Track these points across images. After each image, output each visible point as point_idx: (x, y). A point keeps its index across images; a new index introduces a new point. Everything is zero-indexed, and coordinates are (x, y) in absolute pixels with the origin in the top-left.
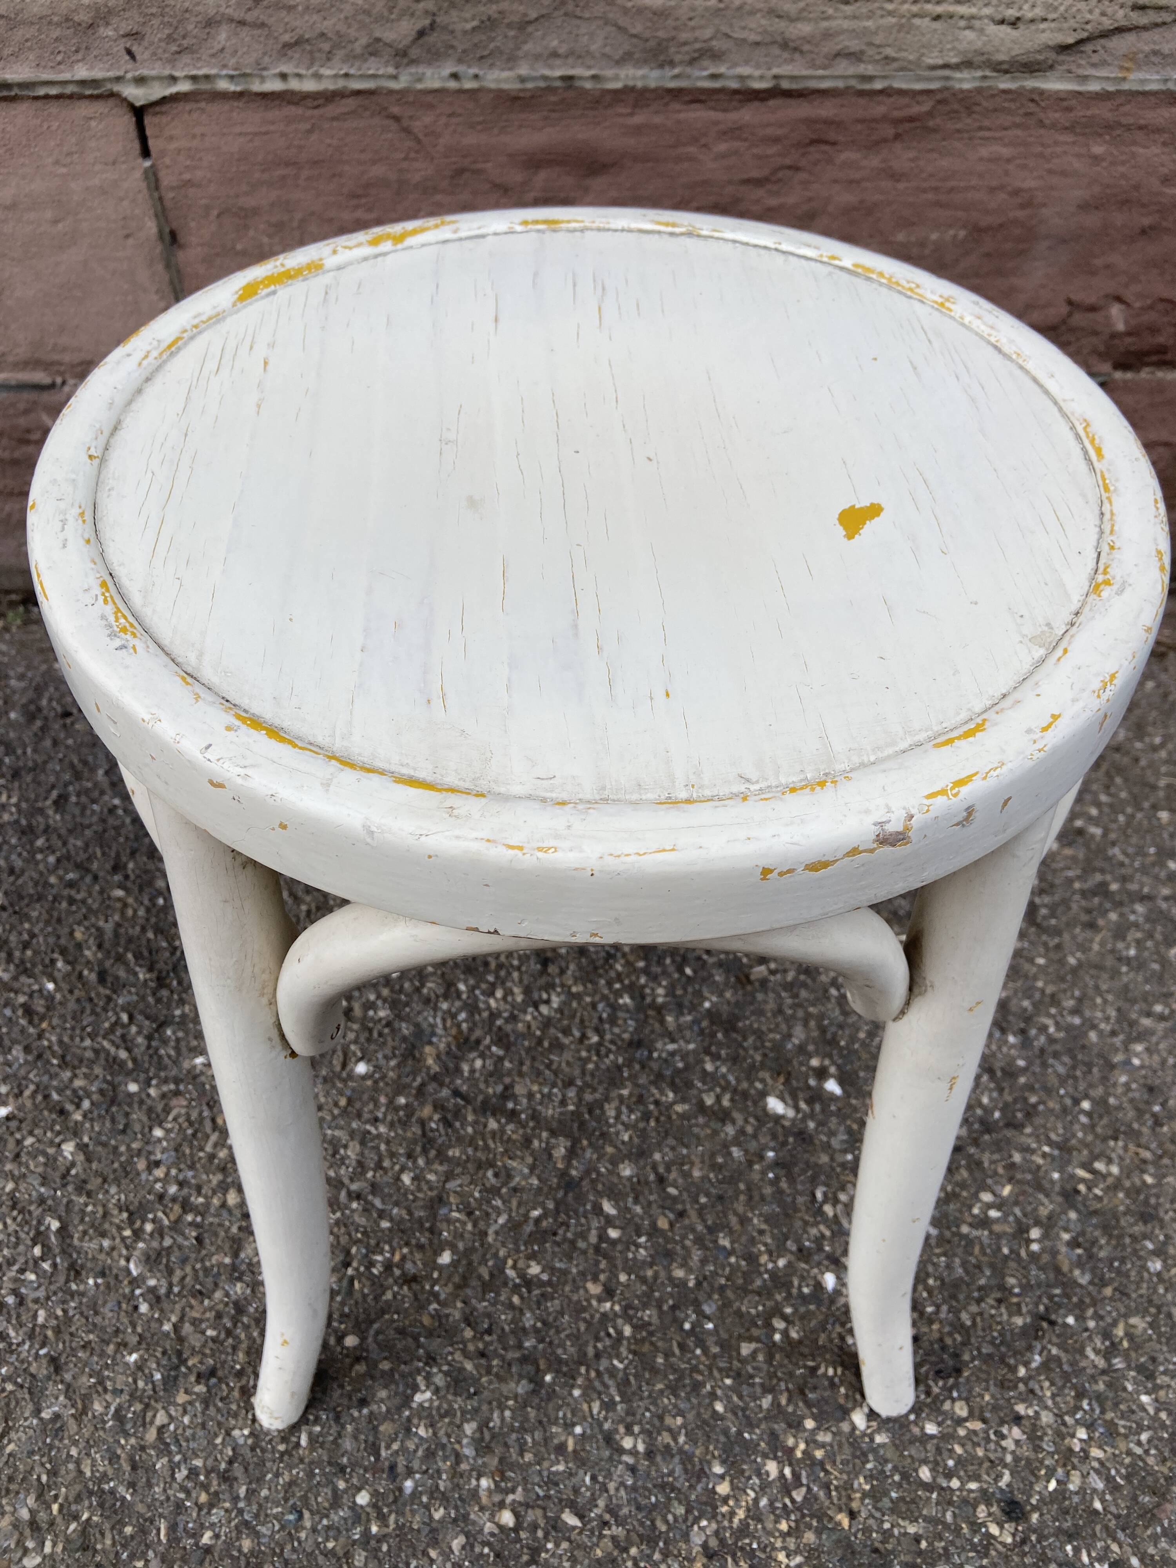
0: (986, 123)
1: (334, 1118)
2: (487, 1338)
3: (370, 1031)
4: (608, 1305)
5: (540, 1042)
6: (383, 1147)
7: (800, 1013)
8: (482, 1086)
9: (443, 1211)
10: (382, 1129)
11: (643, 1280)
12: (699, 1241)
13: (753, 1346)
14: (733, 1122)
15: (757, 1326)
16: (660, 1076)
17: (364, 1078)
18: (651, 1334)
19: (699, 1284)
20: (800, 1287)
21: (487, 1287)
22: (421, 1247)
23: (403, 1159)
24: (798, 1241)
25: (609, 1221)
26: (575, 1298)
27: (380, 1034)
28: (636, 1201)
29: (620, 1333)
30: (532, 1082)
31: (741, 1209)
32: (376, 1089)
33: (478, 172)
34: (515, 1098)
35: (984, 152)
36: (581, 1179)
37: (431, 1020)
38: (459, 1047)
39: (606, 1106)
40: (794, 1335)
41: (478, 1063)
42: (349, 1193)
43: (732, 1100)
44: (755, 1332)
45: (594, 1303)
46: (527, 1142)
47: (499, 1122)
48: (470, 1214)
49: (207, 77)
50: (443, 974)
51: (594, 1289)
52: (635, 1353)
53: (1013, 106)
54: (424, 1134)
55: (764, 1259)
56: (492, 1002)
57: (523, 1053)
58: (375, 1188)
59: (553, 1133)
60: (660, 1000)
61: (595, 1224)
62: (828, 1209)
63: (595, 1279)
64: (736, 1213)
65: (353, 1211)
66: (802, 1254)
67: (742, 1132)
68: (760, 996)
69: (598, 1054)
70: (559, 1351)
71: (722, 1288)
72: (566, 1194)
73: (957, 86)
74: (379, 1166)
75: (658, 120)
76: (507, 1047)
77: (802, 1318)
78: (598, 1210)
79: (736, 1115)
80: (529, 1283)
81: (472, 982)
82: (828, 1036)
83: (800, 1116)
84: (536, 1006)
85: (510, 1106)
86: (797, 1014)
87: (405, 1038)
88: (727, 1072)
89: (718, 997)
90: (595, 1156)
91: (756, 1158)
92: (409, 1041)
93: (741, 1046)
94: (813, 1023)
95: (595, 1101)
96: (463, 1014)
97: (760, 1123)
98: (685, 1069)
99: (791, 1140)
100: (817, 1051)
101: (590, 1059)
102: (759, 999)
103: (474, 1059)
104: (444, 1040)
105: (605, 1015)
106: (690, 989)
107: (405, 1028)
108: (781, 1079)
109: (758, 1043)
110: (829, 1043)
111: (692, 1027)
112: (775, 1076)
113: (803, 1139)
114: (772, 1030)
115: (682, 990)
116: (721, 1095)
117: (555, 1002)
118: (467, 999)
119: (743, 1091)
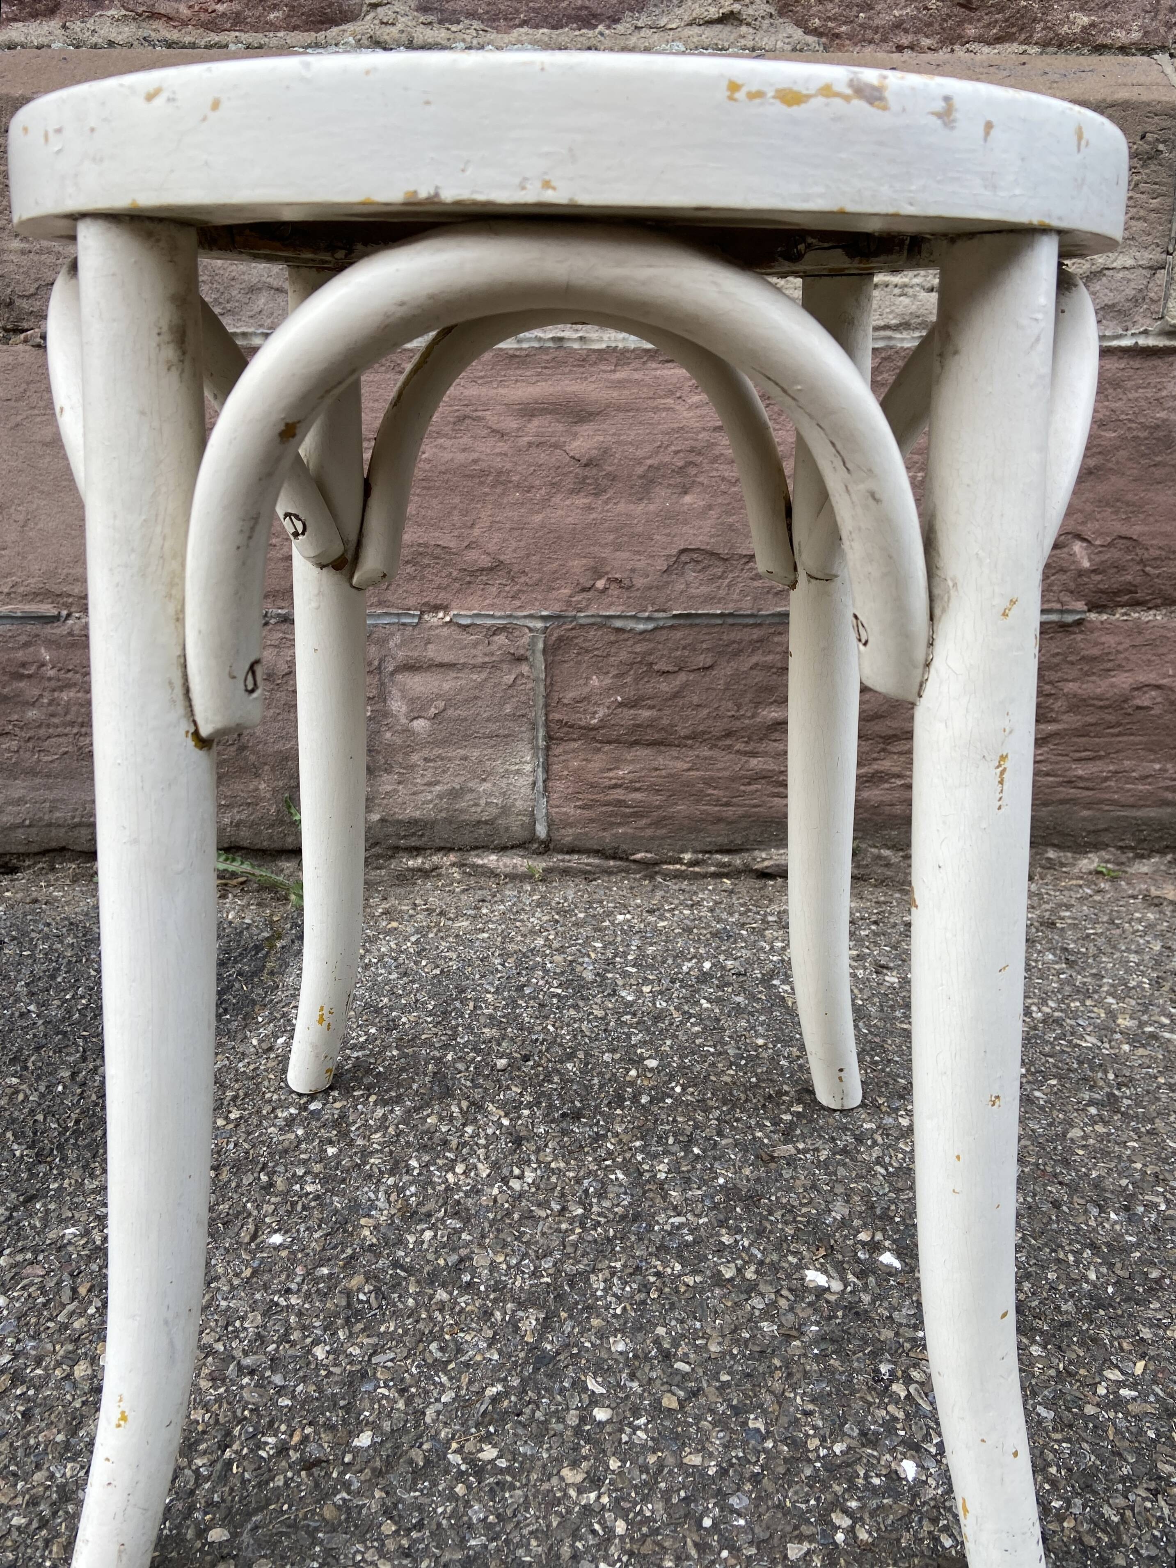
1: (233, 1288)
2: (414, 1534)
3: (294, 1204)
4: (593, 1496)
5: (509, 1214)
6: (293, 1319)
7: (839, 1189)
8: (430, 1256)
9: (367, 1387)
10: (294, 1300)
11: (644, 1469)
12: (720, 1422)
13: (806, 1546)
14: (762, 1295)
15: (808, 1521)
16: (662, 1249)
17: (277, 1248)
18: (656, 1532)
19: (723, 1472)
20: (867, 1477)
21: (417, 1474)
22: (331, 1428)
23: (318, 1332)
24: (860, 1423)
25: (595, 1400)
26: (546, 1486)
27: (304, 1208)
28: (632, 1377)
29: (610, 1531)
30: (496, 1253)
31: (777, 1386)
32: (293, 1260)
33: (479, 419)
34: (473, 1271)
36: (558, 1353)
37: (373, 1196)
38: (403, 1219)
39: (593, 1277)
40: (863, 1536)
41: (428, 1235)
42: (240, 1367)
43: (757, 1272)
44: (806, 1530)
45: (573, 1493)
46: (487, 1314)
47: (451, 1294)
48: (402, 1391)
49: (245, 334)
50: (391, 1152)
51: (571, 1476)
52: (631, 1554)
54: (349, 1305)
55: (813, 1443)
56: (450, 1177)
57: (486, 1225)
58: (275, 1363)
59: (522, 1305)
60: (662, 1176)
61: (575, 1402)
62: (898, 1388)
63: (575, 1465)
64: (770, 1391)
65: (242, 1387)
66: (868, 1439)
67: (774, 1304)
68: (787, 1174)
69: (582, 1225)
70: (520, 1552)
71: (756, 1479)
72: (536, 1370)
74: (285, 1338)
75: (637, 376)
76: (466, 1221)
77: (873, 1514)
78: (579, 1386)
79: (762, 1288)
80: (479, 1469)
81: (426, 1158)
82: (878, 1211)
83: (849, 1289)
84: (505, 1181)
85: (466, 1278)
86: (836, 1191)
87: (336, 1212)
88: (750, 1245)
89: (735, 1173)
90: (577, 1330)
91: (794, 1333)
92: (341, 1215)
93: (767, 1220)
94: (857, 1198)
95: (578, 1273)
96: (413, 1189)
97: (796, 1296)
98: (695, 1242)
99: (840, 1314)
100: (865, 1225)
101: (572, 1231)
102: (787, 1176)
103: (423, 1231)
104: (385, 1212)
105: (592, 1189)
106: (699, 1166)
107: (337, 1202)
108: (822, 1252)
109: (789, 1217)
110: (880, 1218)
111: (703, 1201)
112: (813, 1249)
113: (857, 1313)
114: (805, 1205)
115: (689, 1167)
116: (743, 1267)
117: (529, 1177)
118: (419, 1174)
119: (772, 1263)
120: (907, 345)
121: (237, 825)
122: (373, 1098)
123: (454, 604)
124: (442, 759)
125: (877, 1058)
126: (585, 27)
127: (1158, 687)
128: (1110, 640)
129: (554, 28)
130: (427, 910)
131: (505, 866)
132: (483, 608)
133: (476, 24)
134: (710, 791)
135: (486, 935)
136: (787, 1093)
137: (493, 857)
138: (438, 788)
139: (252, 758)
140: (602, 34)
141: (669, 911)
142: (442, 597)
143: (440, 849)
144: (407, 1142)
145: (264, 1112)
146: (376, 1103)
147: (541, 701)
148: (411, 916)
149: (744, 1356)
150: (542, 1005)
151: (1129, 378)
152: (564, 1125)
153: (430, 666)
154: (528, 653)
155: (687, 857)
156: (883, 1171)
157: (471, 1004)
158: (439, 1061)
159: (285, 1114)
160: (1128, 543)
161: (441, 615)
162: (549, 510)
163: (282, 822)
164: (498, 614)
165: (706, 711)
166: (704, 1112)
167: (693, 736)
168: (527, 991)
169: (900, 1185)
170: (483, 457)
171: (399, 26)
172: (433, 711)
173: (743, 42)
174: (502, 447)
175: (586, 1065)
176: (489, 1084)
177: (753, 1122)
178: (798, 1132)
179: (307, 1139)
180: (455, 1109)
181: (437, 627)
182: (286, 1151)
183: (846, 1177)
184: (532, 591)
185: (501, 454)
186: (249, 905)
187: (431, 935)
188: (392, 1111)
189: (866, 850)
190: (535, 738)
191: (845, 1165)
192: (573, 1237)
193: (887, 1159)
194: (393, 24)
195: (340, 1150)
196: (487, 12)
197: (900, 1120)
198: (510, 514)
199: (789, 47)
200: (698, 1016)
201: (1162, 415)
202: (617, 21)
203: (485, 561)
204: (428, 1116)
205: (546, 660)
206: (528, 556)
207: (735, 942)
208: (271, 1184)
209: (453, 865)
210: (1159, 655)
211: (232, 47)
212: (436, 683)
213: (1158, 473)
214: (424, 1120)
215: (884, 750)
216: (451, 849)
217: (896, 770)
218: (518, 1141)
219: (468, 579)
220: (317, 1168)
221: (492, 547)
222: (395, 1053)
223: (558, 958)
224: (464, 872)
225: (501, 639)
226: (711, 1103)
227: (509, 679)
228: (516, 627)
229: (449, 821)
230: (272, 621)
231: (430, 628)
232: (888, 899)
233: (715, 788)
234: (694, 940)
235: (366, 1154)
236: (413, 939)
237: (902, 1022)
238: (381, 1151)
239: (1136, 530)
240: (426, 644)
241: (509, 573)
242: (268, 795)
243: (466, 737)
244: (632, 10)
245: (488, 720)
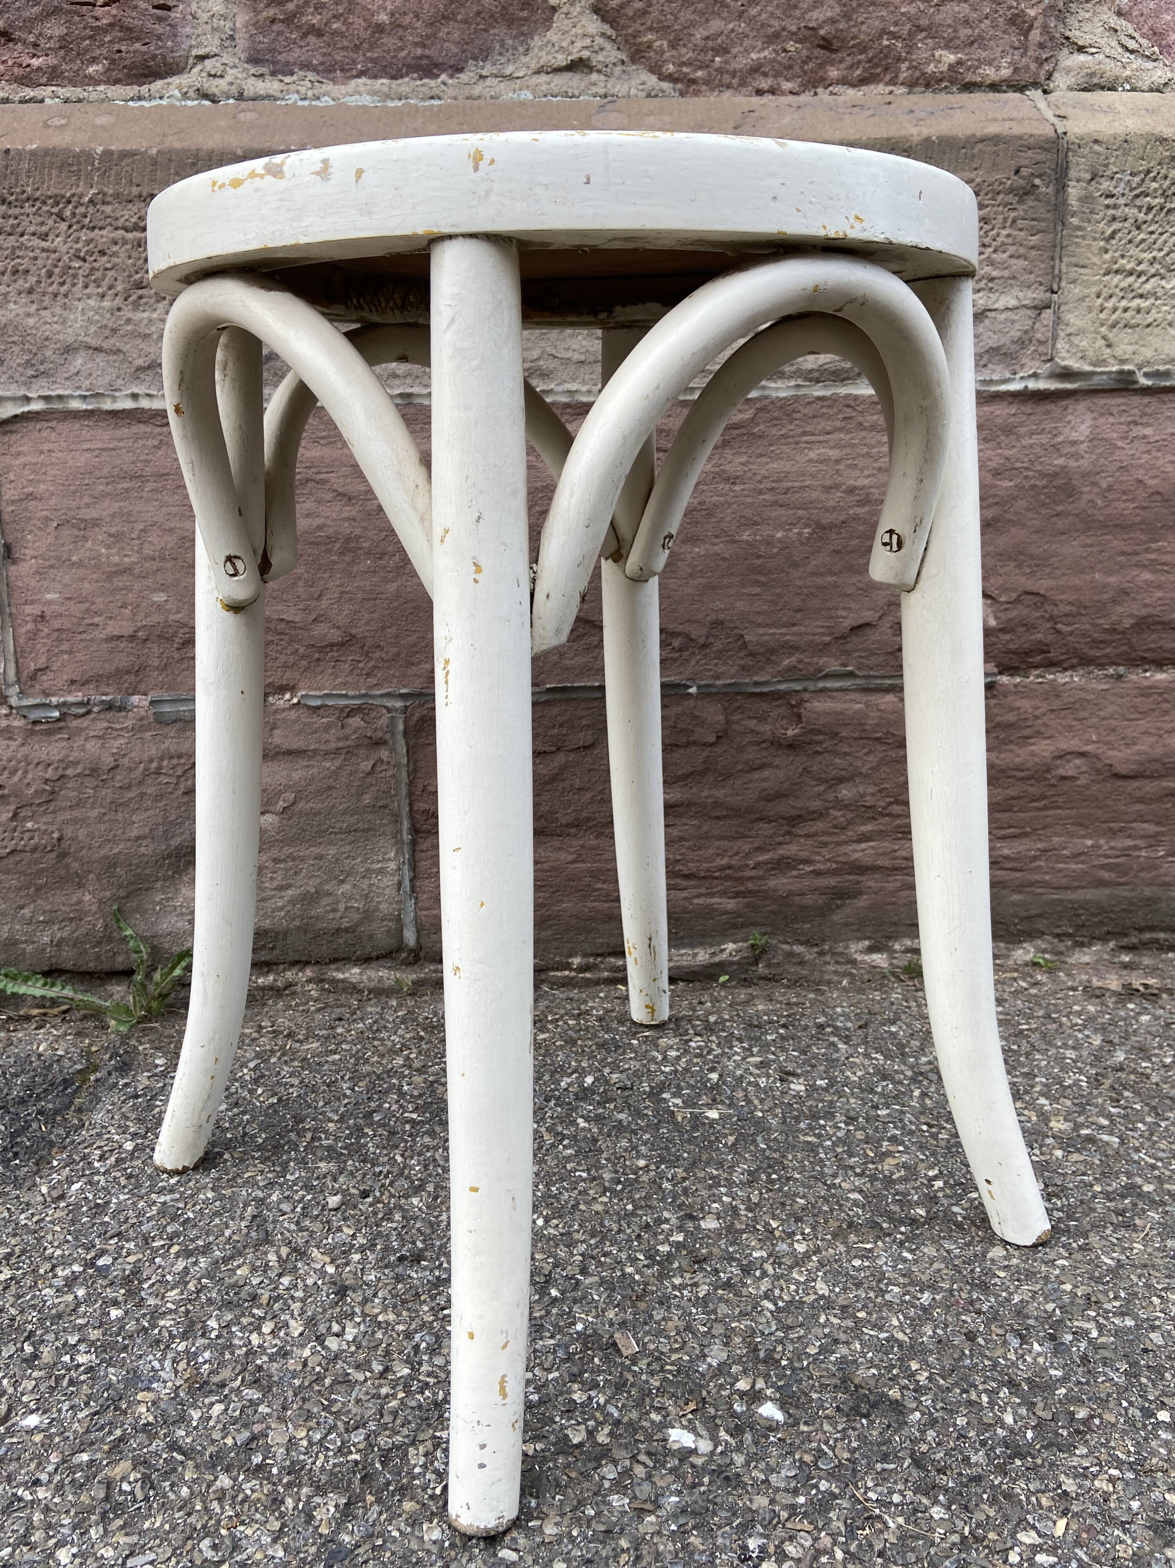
0: (808, 428)
3: (59, 1379)
5: (319, 1379)
7: (718, 1329)
8: (216, 1435)
14: (615, 1462)
27: (71, 1383)
30: (296, 1427)
33: (323, 482)
34: (267, 1451)
35: (812, 455)
36: (357, 1546)
37: (156, 1365)
38: (190, 1391)
39: (412, 1451)
41: (218, 1408)
43: (611, 1434)
46: (276, 1502)
47: (235, 1479)
49: (60, 397)
50: (188, 1312)
53: (830, 412)
56: (255, 1339)
57: (290, 1393)
59: (320, 1490)
67: (627, 1473)
68: (658, 1315)
69: (407, 1388)
73: (774, 395)
76: (267, 1390)
79: (618, 1453)
81: (229, 1317)
82: (762, 1354)
83: (719, 1449)
84: (320, 1339)
85: (257, 1459)
86: (714, 1332)
87: (110, 1386)
88: (607, 1402)
89: (596, 1317)
90: (384, 1516)
91: (649, 1506)
92: (115, 1389)
93: (630, 1370)
94: (738, 1340)
95: (395, 1447)
96: (207, 1355)
97: (656, 1461)
98: (541, 1402)
99: (706, 1480)
100: (745, 1372)
101: (394, 1396)
102: (657, 1317)
103: (212, 1404)
104: (169, 1384)
105: (424, 1345)
106: (554, 1311)
107: (113, 1375)
108: (692, 1406)
109: (655, 1366)
110: (765, 1361)
111: (555, 1352)
112: (681, 1402)
113: (727, 1478)
114: (676, 1351)
115: (543, 1312)
116: (595, 1429)
117: (351, 1333)
118: (218, 1337)
119: (631, 1423)
120: (782, 394)
121: (59, 944)
122: (175, 1249)
123: (302, 684)
124: (294, 859)
125: (774, 1176)
126: (426, 77)
127: (1082, 755)
128: (1025, 705)
129: (393, 78)
130: (274, 1032)
131: (370, 979)
132: (334, 688)
133: (311, 76)
134: (599, 885)
135: (337, 1057)
136: (667, 1221)
137: (356, 970)
138: (290, 892)
139: (75, 865)
140: (444, 83)
141: (551, 1022)
142: (288, 677)
143: (294, 963)
144: (209, 1300)
145: (42, 1271)
146: (178, 1255)
147: (404, 790)
148: (254, 1040)
149: (586, 1538)
150: (392, 1133)
151: (1022, 424)
152: (400, 1270)
153: (277, 754)
154: (388, 736)
155: (576, 961)
156: (771, 1306)
157: (309, 1135)
158: (260, 1202)
159: (67, 1272)
160: (1036, 599)
161: (287, 696)
162: (404, 578)
163: (110, 939)
164: (351, 693)
165: (589, 795)
166: (568, 1246)
167: (577, 824)
168: (377, 1117)
169: (789, 1322)
170: (329, 522)
171: (228, 78)
172: (281, 804)
173: (594, 89)
174: (350, 511)
175: (435, 1198)
176: (316, 1227)
177: (624, 1256)
178: (676, 1265)
179: (88, 1300)
180: (272, 1257)
181: (284, 710)
182: (59, 1316)
183: (727, 1316)
184: (389, 668)
185: (348, 519)
186: (66, 1034)
187: (273, 1060)
188: (195, 1263)
189: (776, 948)
190: (398, 832)
191: (727, 1301)
192: (394, 1404)
193: (777, 1292)
194: (222, 76)
195: (126, 1313)
196: (322, 63)
197: (796, 1245)
198: (362, 584)
199: (643, 94)
200: (574, 1138)
201: (1061, 461)
202: (460, 70)
203: (336, 635)
204: (239, 1267)
205: (407, 744)
206: (383, 629)
207: (624, 1053)
208: (35, 1356)
209: (309, 981)
210: (1080, 720)
211: (48, 101)
212: (285, 773)
213: (1061, 524)
214: (233, 1271)
215: (789, 833)
216: (307, 963)
217: (803, 854)
218: (342, 1291)
219: (317, 656)
220: (94, 1334)
221: (342, 620)
222: (210, 1195)
223: (418, 1079)
224: (323, 989)
225: (356, 721)
226: (576, 1236)
227: (367, 765)
228: (372, 708)
229: (303, 930)
230: (96, 709)
231: (276, 711)
232: (801, 1000)
233: (604, 882)
234: (576, 1053)
235: (156, 1315)
236: (252, 1065)
237: (807, 1134)
238: (175, 1311)
239: (1042, 585)
240: (271, 730)
241: (362, 647)
242: (94, 908)
243: (321, 833)
244: (475, 59)
245: (345, 812)
